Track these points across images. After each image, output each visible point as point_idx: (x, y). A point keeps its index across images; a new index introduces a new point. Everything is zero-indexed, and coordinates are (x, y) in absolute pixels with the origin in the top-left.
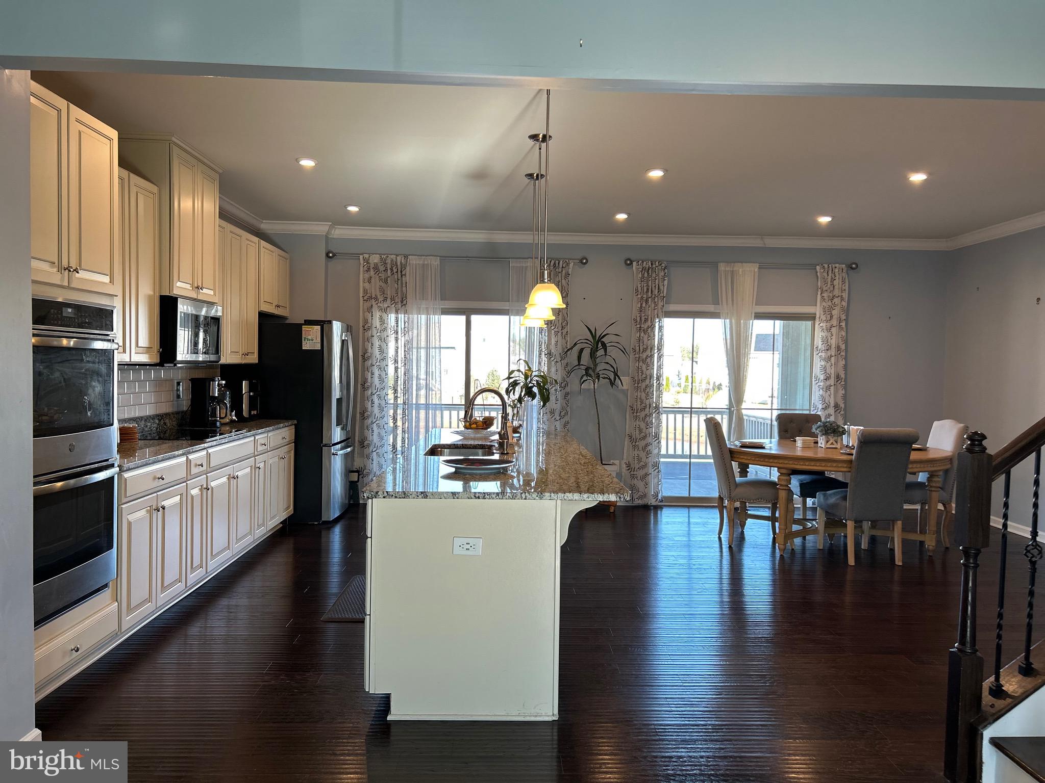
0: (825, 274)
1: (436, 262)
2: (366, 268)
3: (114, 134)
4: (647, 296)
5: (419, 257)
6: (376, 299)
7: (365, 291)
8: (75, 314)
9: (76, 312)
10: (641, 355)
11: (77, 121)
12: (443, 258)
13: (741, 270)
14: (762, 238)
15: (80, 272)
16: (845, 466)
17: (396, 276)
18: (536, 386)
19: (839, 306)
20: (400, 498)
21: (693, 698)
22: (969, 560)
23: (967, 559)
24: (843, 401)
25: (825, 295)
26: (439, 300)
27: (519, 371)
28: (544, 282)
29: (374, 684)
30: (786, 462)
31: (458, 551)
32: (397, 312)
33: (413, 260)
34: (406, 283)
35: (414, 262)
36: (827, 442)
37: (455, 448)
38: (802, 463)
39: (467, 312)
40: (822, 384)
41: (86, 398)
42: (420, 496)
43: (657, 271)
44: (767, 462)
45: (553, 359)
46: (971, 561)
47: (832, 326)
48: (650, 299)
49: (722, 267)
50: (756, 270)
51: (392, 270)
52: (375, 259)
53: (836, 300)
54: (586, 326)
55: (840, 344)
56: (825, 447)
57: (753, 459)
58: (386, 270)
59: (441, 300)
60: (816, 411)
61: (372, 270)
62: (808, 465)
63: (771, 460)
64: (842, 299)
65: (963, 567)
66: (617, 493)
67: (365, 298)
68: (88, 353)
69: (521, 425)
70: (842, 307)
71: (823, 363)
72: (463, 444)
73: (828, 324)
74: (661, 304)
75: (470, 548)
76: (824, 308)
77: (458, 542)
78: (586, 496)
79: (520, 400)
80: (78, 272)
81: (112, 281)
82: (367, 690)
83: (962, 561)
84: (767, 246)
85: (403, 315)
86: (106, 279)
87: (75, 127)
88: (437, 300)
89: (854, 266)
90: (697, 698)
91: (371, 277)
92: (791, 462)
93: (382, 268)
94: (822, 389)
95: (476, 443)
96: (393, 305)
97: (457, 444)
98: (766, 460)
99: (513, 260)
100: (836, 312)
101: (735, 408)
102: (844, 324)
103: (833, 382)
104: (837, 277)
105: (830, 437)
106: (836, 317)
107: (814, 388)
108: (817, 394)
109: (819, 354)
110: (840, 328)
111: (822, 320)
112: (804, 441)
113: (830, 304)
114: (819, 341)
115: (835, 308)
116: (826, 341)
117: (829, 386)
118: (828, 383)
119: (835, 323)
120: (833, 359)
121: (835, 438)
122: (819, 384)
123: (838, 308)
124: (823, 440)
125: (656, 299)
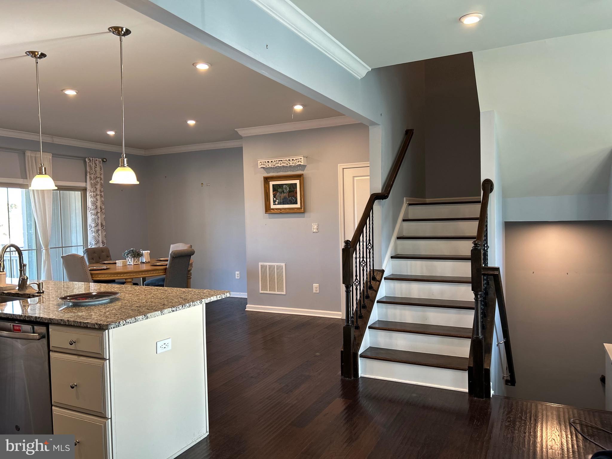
0: (91, 164)
19: (100, 183)
20: (133, 323)
24: (105, 239)
25: (92, 176)
30: (132, 275)
36: (134, 261)
38: (140, 274)
40: (93, 229)
42: (144, 319)
44: (119, 277)
47: (97, 195)
49: (28, 153)
50: (51, 158)
53: (98, 180)
55: (102, 206)
56: (133, 264)
60: (91, 246)
62: (144, 275)
63: (122, 275)
64: (101, 179)
70: (101, 184)
71: (93, 217)
73: (95, 194)
76: (91, 184)
84: (54, 143)
89: (105, 160)
92: (134, 274)
94: (94, 232)
98: (119, 275)
100: (98, 187)
101: (44, 248)
102: (102, 194)
103: (100, 228)
104: (98, 166)
105: (135, 258)
106: (98, 189)
107: (89, 232)
108: (91, 236)
109: (91, 212)
110: (101, 196)
111: (91, 191)
112: (122, 262)
113: (95, 182)
114: (90, 204)
115: (97, 184)
116: (94, 203)
117: (98, 230)
118: (97, 228)
119: (98, 193)
120: (99, 214)
121: (138, 258)
122: (92, 229)
123: (99, 184)
124: (131, 260)
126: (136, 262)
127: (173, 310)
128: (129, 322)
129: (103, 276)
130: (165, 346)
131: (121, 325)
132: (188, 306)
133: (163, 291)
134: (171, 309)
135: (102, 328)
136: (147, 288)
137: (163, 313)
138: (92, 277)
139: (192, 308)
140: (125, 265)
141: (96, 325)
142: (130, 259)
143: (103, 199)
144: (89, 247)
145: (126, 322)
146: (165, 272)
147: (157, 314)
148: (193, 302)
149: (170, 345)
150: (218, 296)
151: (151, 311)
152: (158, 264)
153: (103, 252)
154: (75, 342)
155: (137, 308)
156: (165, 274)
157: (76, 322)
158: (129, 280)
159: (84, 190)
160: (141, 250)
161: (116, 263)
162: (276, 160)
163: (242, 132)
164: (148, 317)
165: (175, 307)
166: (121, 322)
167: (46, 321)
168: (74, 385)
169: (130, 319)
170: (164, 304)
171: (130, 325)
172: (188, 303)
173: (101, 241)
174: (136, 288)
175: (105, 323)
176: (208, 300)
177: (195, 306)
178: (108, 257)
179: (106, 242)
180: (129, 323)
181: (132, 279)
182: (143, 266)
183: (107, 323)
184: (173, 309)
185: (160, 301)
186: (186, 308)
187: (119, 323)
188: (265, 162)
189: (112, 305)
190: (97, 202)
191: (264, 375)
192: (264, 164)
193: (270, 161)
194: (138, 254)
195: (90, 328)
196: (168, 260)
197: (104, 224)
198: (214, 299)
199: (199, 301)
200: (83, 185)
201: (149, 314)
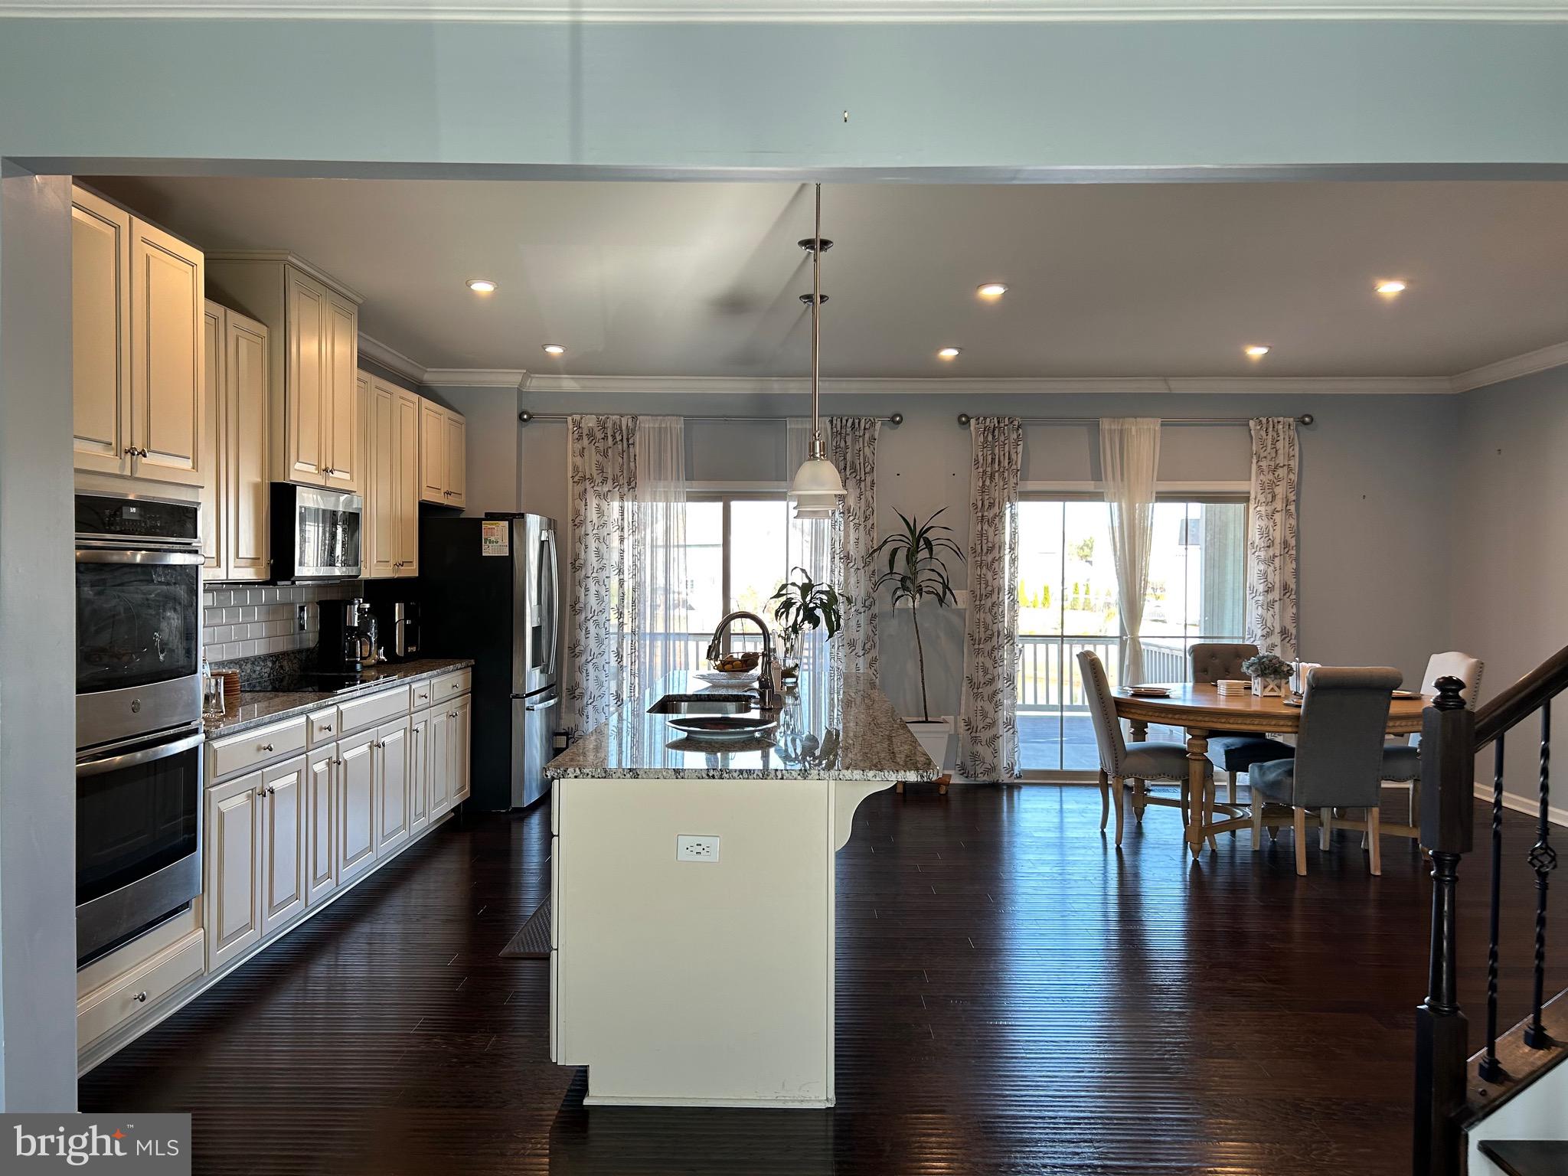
0: (1263, 433)
1: (679, 425)
2: (576, 436)
3: (198, 257)
4: (992, 469)
5: (654, 418)
6: (592, 480)
7: (576, 469)
8: (141, 515)
9: (143, 513)
10: (984, 558)
11: (145, 240)
12: (690, 420)
13: (1134, 428)
14: (1165, 380)
15: (147, 455)
17: (620, 447)
18: (819, 608)
19: (1285, 480)
20: (599, 778)
21: (1040, 1077)
22: (1443, 871)
23: (1440, 871)
24: (1294, 625)
25: (1264, 464)
26: (683, 480)
27: (793, 584)
28: (815, 458)
29: (565, 1051)
31: (684, 855)
32: (622, 499)
33: (646, 423)
34: (635, 456)
35: (647, 426)
36: (1265, 688)
37: (698, 701)
39: (725, 498)
40: (1261, 598)
41: (157, 635)
43: (1006, 432)
45: (851, 564)
46: (1447, 873)
47: (1275, 511)
48: (997, 474)
49: (1106, 424)
50: (1158, 428)
51: (614, 437)
52: (590, 422)
53: (1282, 472)
54: (901, 516)
55: (1288, 538)
56: (1261, 693)
58: (605, 438)
59: (686, 480)
60: (1252, 639)
61: (585, 438)
64: (1290, 470)
65: (1434, 882)
66: (917, 770)
67: (576, 479)
68: (160, 570)
69: (797, 665)
70: (1290, 482)
71: (1262, 567)
72: (708, 695)
73: (1269, 508)
74: (1013, 481)
75: (701, 851)
76: (1262, 484)
77: (684, 842)
78: (871, 774)
79: (795, 628)
80: (145, 456)
81: (195, 467)
82: (554, 1061)
83: (1432, 873)
84: (1173, 392)
85: (630, 503)
86: (187, 464)
87: (141, 250)
88: (681, 482)
89: (1307, 419)
90: (1047, 1077)
91: (583, 448)
92: (1207, 719)
93: (599, 435)
94: (1262, 606)
95: (731, 692)
96: (617, 489)
97: (700, 695)
99: (791, 419)
100: (1280, 490)
102: (1292, 508)
103: (1279, 596)
104: (1281, 437)
105: (1267, 680)
106: (1280, 497)
109: (1256, 554)
110: (1288, 514)
111: (1261, 502)
113: (1272, 478)
114: (1254, 534)
115: (1278, 483)
116: (1267, 533)
117: (1273, 602)
118: (1269, 597)
119: (1279, 506)
120: (1278, 561)
121: (1276, 682)
122: (1255, 598)
123: (1283, 484)
125: (1006, 474)
126: (1272, 690)
130: (699, 849)
143: (1293, 522)
159: (1244, 500)
173: (1278, 630)
190: (1273, 528)
197: (1289, 586)
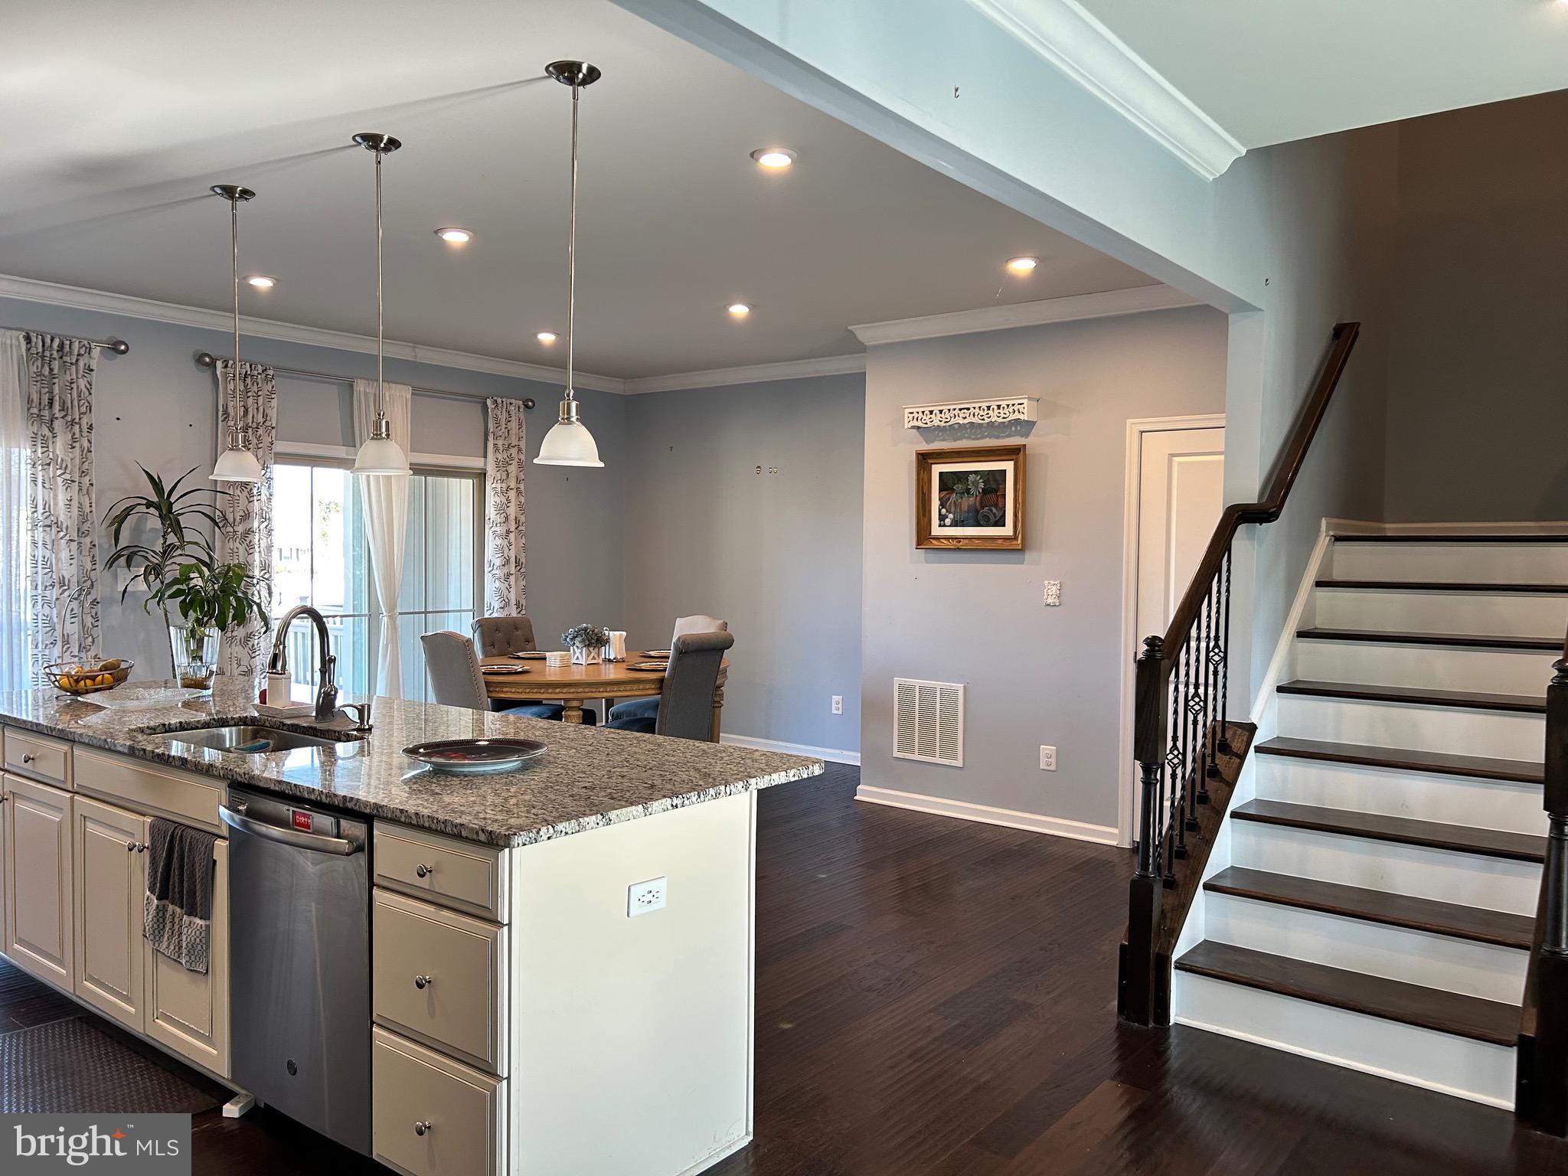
0: (499, 413)
13: (387, 394)
16: (653, 687)
19: (517, 460)
24: (524, 596)
25: (500, 442)
30: (580, 690)
36: (588, 656)
38: (601, 690)
40: (497, 572)
43: (259, 381)
44: (551, 693)
47: (508, 488)
48: (250, 430)
49: (360, 386)
50: (409, 396)
53: (514, 451)
54: (144, 470)
55: (519, 516)
56: (586, 662)
57: (528, 690)
60: (490, 612)
62: (610, 692)
63: (558, 690)
64: (520, 450)
70: (520, 462)
71: (499, 542)
73: (504, 485)
74: (266, 440)
75: (652, 898)
76: (497, 461)
84: (418, 361)
89: (530, 403)
92: (587, 690)
94: (499, 579)
98: (550, 691)
100: (513, 468)
101: (385, 614)
102: (522, 486)
103: (513, 571)
104: (513, 418)
105: (591, 649)
106: (513, 475)
107: (488, 577)
108: (491, 586)
109: (493, 529)
110: (519, 492)
111: (496, 479)
112: (561, 657)
113: (505, 457)
114: (492, 509)
115: (511, 462)
116: (502, 509)
117: (509, 575)
118: (506, 571)
119: (513, 484)
120: (512, 536)
121: (596, 650)
122: (494, 572)
123: (515, 463)
124: (581, 653)
125: (260, 431)
126: (594, 658)
127: (674, 805)
128: (564, 830)
129: (513, 690)
130: (649, 897)
131: (542, 839)
132: (712, 796)
133: (652, 747)
134: (669, 800)
135: (495, 842)
136: (613, 735)
137: (650, 809)
138: (488, 691)
139: (723, 800)
140: (566, 666)
141: (480, 832)
142: (580, 651)
143: (523, 500)
144: (486, 616)
145: (555, 831)
146: (661, 688)
147: (635, 813)
148: (726, 786)
149: (663, 895)
150: (792, 772)
151: (619, 803)
152: (643, 666)
153: (516, 629)
154: (430, 871)
155: (584, 790)
156: (659, 692)
157: (435, 821)
158: (575, 704)
159: (481, 476)
160: (606, 630)
161: (545, 659)
162: (952, 407)
163: (867, 334)
164: (610, 820)
165: (680, 796)
166: (544, 830)
167: (368, 811)
168: (425, 980)
169: (564, 824)
170: (652, 786)
171: (564, 839)
172: (713, 787)
173: (513, 602)
174: (586, 732)
175: (503, 831)
176: (764, 782)
177: (730, 794)
178: (528, 641)
179: (524, 604)
180: (563, 833)
181: (581, 700)
182: (609, 669)
183: (508, 829)
184: (676, 801)
185: (644, 775)
186: (707, 799)
187: (538, 833)
188: (923, 412)
189: (526, 777)
190: (508, 505)
191: (902, 986)
192: (919, 418)
193: (936, 410)
194: (597, 640)
195: (467, 838)
196: (668, 658)
197: (523, 560)
198: (779, 778)
199: (741, 782)
200: (477, 463)
201: (615, 812)
